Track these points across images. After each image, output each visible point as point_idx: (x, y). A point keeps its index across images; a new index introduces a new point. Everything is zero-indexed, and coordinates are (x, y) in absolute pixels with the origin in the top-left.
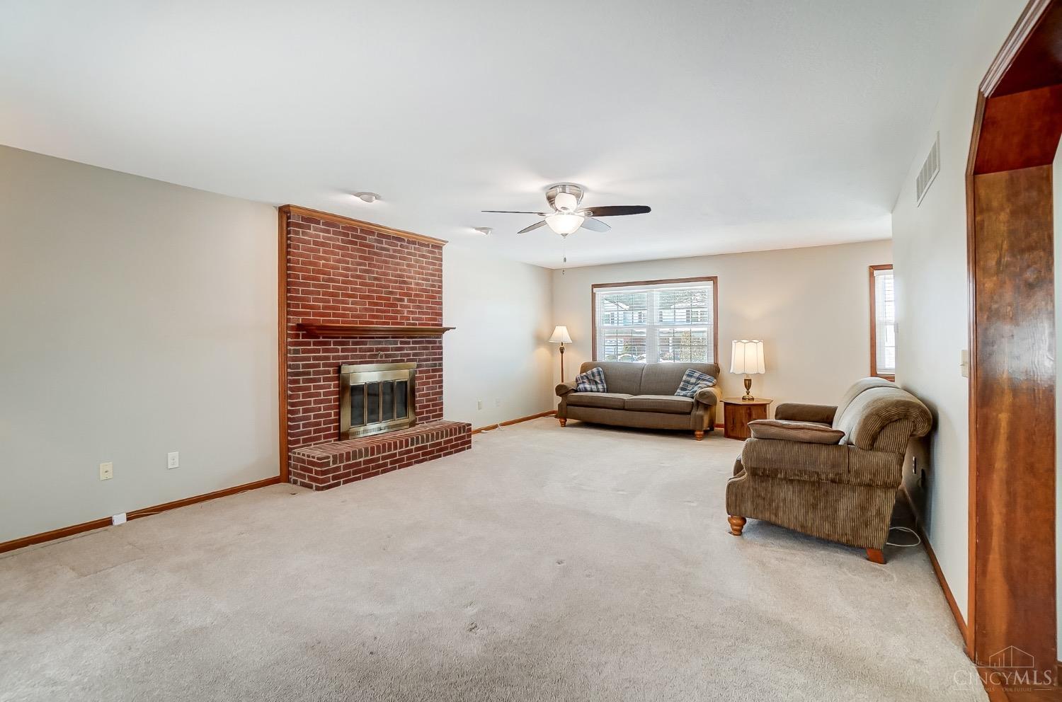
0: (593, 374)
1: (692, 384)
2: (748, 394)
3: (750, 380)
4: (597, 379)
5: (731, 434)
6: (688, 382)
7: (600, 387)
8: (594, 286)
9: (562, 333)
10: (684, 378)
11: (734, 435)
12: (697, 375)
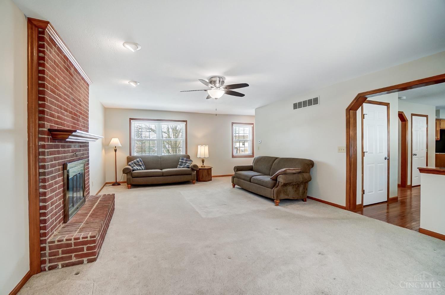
0: (138, 161)
1: (184, 163)
2: (203, 165)
3: (204, 160)
4: (140, 164)
5: (202, 180)
6: (182, 162)
7: (143, 167)
8: (131, 119)
9: (115, 141)
10: (180, 160)
11: (203, 180)
12: (185, 159)
